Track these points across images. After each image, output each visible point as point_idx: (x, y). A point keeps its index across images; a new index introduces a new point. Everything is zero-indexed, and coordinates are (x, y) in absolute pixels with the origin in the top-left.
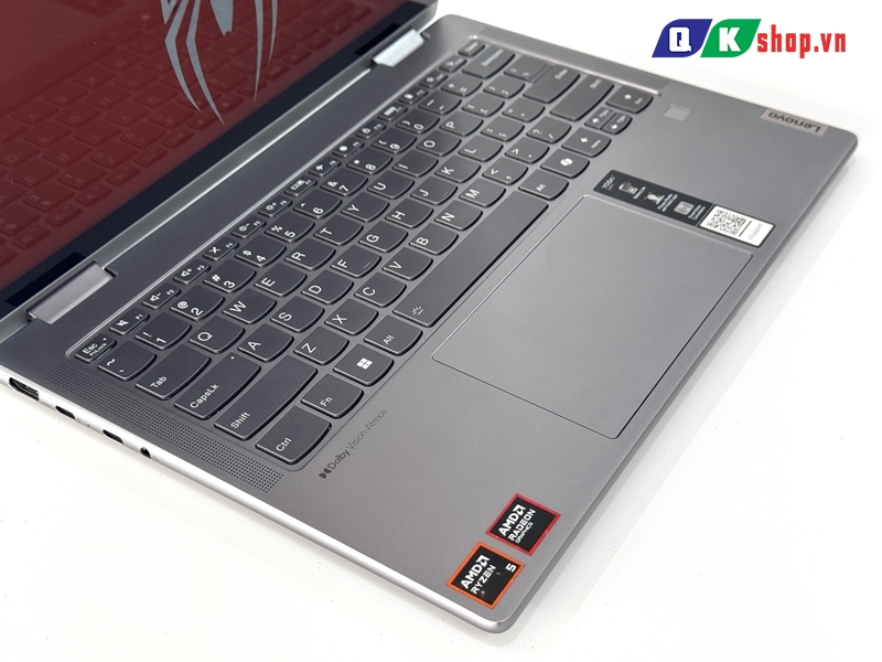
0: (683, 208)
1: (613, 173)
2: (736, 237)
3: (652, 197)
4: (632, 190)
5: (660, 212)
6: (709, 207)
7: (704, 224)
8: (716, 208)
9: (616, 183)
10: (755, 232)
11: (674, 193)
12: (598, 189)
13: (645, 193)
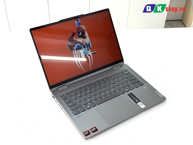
1: (131, 93)
2: (140, 106)
3: (134, 98)
4: (132, 96)
7: (137, 104)
8: (141, 102)
9: (131, 95)
10: (143, 106)
11: (137, 98)
12: (128, 95)
13: (133, 97)
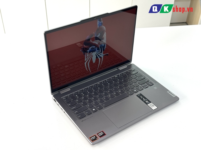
0: (147, 102)
1: (141, 94)
2: (151, 108)
4: (141, 97)
5: (143, 101)
6: (150, 102)
7: (148, 105)
8: (151, 103)
10: (154, 108)
11: (147, 99)
12: (137, 96)
13: (143, 98)
